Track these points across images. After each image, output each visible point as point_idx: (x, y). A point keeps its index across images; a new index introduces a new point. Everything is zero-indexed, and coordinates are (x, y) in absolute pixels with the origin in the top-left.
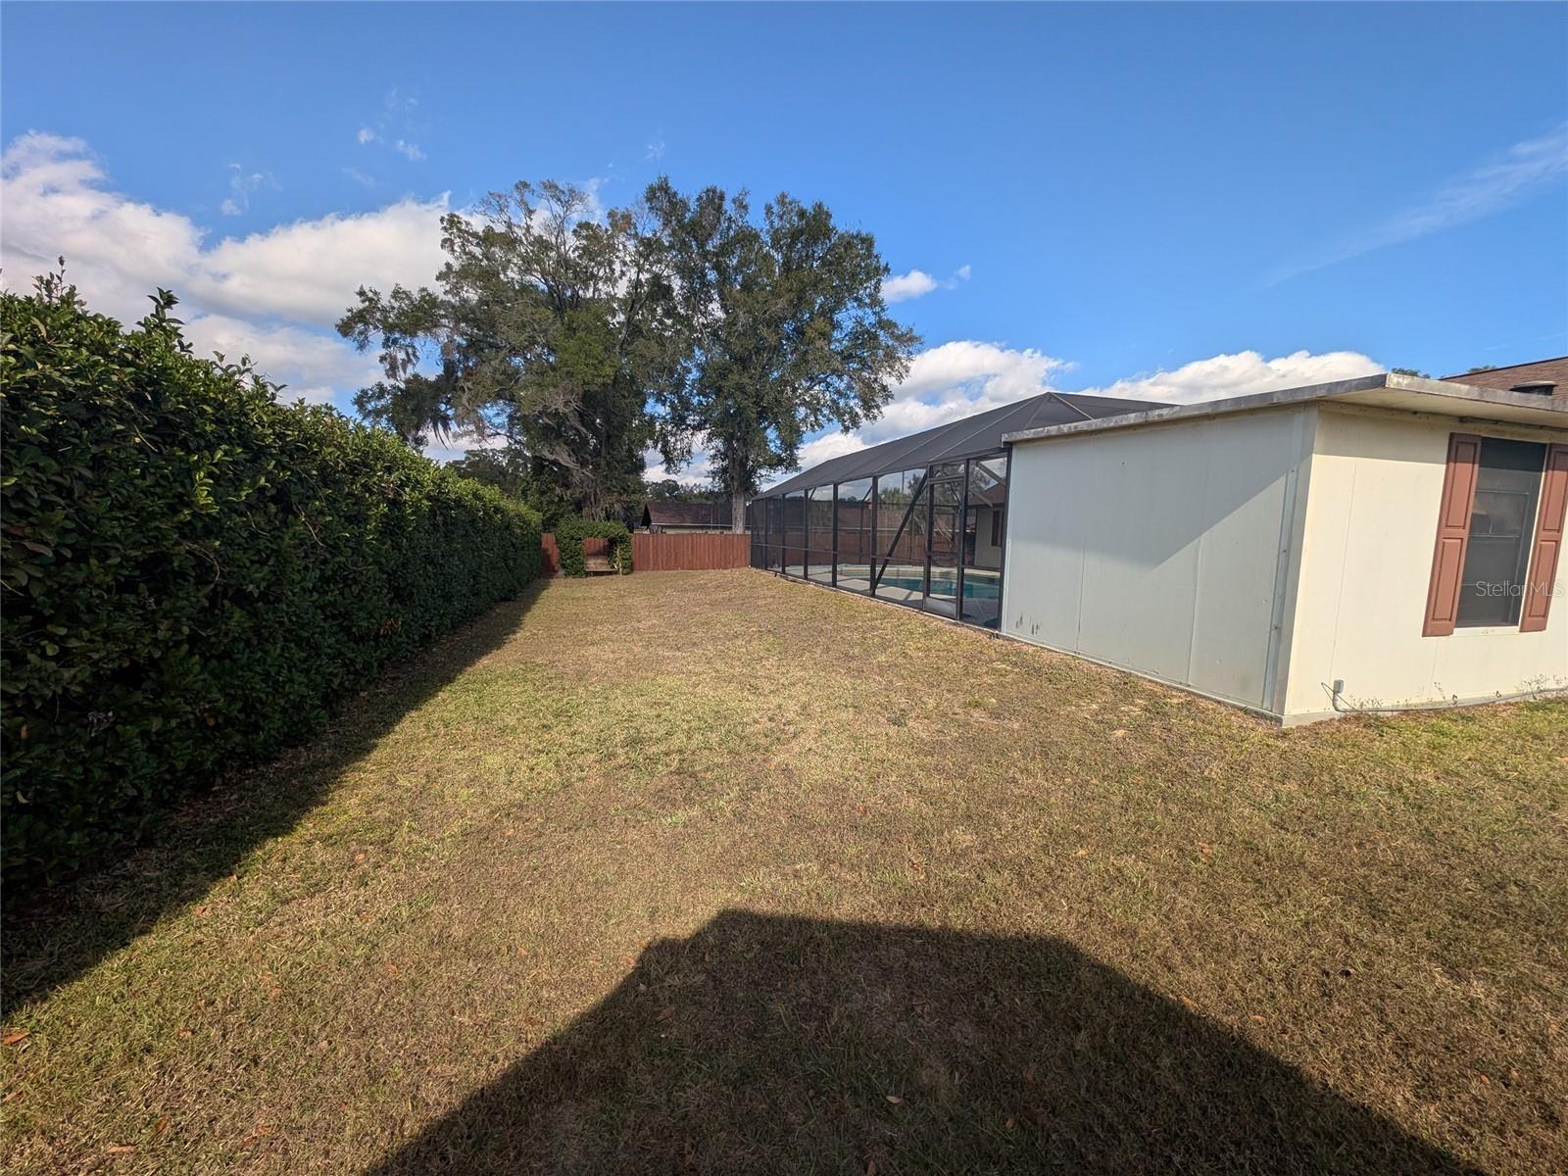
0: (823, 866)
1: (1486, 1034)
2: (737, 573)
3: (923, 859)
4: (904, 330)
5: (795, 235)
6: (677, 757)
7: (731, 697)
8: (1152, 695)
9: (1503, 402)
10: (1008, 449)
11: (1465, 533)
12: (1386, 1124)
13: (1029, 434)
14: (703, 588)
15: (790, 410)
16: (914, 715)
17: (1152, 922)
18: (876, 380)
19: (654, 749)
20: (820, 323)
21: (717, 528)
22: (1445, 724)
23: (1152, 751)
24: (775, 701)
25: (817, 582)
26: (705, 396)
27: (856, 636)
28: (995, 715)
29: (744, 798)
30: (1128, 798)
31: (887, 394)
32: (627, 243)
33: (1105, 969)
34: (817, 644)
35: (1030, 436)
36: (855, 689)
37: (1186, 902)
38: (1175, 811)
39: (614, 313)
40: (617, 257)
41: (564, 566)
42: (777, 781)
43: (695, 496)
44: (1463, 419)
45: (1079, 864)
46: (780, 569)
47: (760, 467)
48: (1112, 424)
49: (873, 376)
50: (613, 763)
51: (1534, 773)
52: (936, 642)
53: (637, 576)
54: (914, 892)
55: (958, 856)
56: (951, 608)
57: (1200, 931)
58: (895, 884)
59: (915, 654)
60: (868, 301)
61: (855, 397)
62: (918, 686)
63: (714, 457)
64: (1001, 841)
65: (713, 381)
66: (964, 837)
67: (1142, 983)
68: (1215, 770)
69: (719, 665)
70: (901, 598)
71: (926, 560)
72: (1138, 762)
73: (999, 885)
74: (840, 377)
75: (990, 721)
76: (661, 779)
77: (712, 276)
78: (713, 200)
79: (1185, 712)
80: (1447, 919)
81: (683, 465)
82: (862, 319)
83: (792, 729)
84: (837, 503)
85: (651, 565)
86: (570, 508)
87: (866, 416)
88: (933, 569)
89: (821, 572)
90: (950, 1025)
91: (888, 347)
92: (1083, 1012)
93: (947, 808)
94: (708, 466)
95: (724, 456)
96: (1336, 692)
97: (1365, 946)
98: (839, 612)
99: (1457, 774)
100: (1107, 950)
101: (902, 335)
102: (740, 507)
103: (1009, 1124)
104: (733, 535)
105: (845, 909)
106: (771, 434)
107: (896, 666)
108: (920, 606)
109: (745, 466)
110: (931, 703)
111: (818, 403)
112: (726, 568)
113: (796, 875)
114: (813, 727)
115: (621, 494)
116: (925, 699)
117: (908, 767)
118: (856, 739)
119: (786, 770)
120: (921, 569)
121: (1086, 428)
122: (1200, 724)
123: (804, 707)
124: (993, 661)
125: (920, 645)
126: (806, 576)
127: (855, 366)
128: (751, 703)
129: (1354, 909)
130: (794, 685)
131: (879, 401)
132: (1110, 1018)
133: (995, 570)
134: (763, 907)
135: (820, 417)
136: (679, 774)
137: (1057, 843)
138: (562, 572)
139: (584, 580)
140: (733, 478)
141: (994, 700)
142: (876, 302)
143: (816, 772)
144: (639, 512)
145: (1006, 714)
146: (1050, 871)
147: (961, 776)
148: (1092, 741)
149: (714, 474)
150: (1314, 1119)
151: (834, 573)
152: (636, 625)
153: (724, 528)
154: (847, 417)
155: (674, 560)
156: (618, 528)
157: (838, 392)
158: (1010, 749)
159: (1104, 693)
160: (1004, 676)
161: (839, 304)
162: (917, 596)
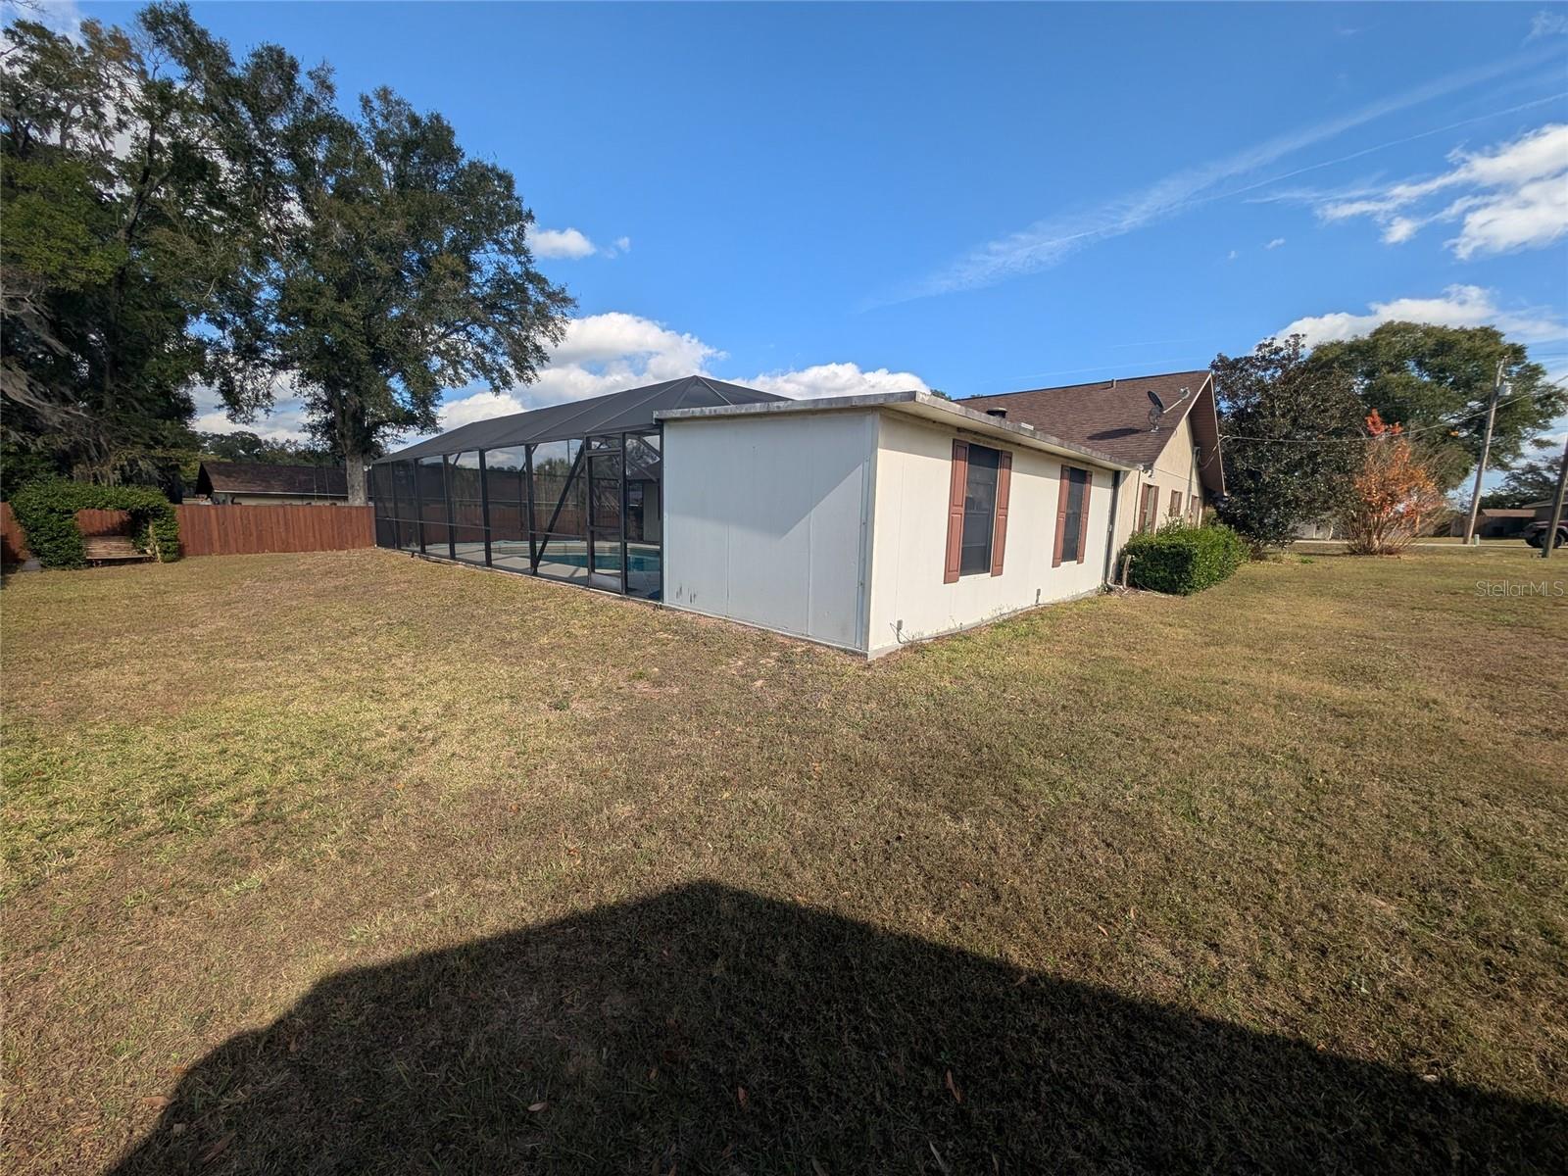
0: (464, 885)
1: (967, 853)
2: (356, 554)
3: (580, 844)
4: (555, 288)
5: (409, 146)
6: (253, 802)
7: (341, 709)
8: (783, 646)
9: (979, 420)
10: (659, 426)
11: (962, 510)
12: (918, 940)
13: (676, 413)
14: (305, 575)
15: (420, 358)
16: (577, 695)
17: (778, 839)
18: (527, 338)
19: (213, 798)
20: (452, 260)
21: (326, 498)
22: (956, 643)
23: (781, 694)
24: (407, 705)
25: (468, 562)
26: (289, 324)
27: (514, 619)
28: (658, 683)
29: (359, 831)
30: (763, 737)
31: (543, 358)
32: (126, 80)
33: (739, 894)
34: (466, 633)
35: (678, 415)
36: (512, 677)
37: (802, 815)
38: (797, 741)
39: (110, 181)
40: (107, 96)
41: (38, 553)
42: (407, 801)
43: (290, 456)
44: (960, 429)
45: (724, 806)
46: (419, 549)
47: (383, 423)
48: (743, 411)
49: (524, 333)
50: (136, 831)
51: (997, 669)
52: (602, 619)
53: (190, 563)
54: (569, 880)
55: (616, 829)
56: (617, 583)
57: (811, 838)
58: (548, 878)
59: (579, 632)
60: (510, 247)
61: (504, 354)
62: (582, 665)
63: (312, 407)
64: (658, 804)
65: (296, 305)
66: (623, 809)
67: (768, 896)
68: (824, 703)
69: (328, 672)
70: (567, 576)
71: (588, 536)
72: (772, 705)
73: (653, 847)
74: (483, 327)
75: (653, 690)
76: (224, 837)
77: (284, 165)
78: (276, 64)
79: (806, 659)
80: (953, 779)
81: (259, 413)
82: (506, 266)
83: (430, 735)
84: (485, 473)
85: (217, 545)
86: (47, 465)
87: (520, 377)
88: (597, 544)
89: (475, 550)
90: (600, 1002)
91: (539, 303)
92: (721, 940)
93: (609, 784)
94: (306, 418)
95: (329, 406)
96: (899, 629)
97: (910, 814)
98: (493, 594)
99: (961, 678)
100: (744, 877)
101: (554, 293)
102: (358, 472)
103: (653, 1075)
104: (351, 507)
105: (490, 923)
106: (396, 383)
107: (559, 647)
108: (586, 583)
109: (361, 421)
110: (596, 680)
111: (458, 354)
112: (341, 548)
113: (429, 905)
114: (458, 728)
115: (149, 447)
116: (589, 678)
117: (569, 751)
118: (510, 732)
119: (420, 785)
120: (584, 544)
121: (723, 413)
122: (815, 666)
123: (447, 707)
124: (655, 632)
125: (585, 623)
126: (453, 556)
127: (501, 318)
128: (373, 711)
129: (905, 789)
130: (434, 682)
131: (533, 362)
132: (742, 936)
133: (654, 543)
134: (383, 955)
135: (461, 371)
136: (257, 823)
137: (706, 792)
138: (34, 562)
139: (85, 573)
140: (342, 435)
141: (656, 669)
142: (520, 250)
143: (463, 777)
144: (190, 473)
145: (667, 681)
146: (699, 819)
147: (623, 749)
148: (737, 694)
149: (313, 428)
150: (877, 958)
151: (488, 551)
152: (187, 631)
153: (338, 498)
154: (495, 375)
155: (256, 540)
156: (150, 496)
157: (482, 345)
158: (670, 713)
159: (748, 650)
160: (666, 645)
161: (476, 243)
162: (583, 572)
